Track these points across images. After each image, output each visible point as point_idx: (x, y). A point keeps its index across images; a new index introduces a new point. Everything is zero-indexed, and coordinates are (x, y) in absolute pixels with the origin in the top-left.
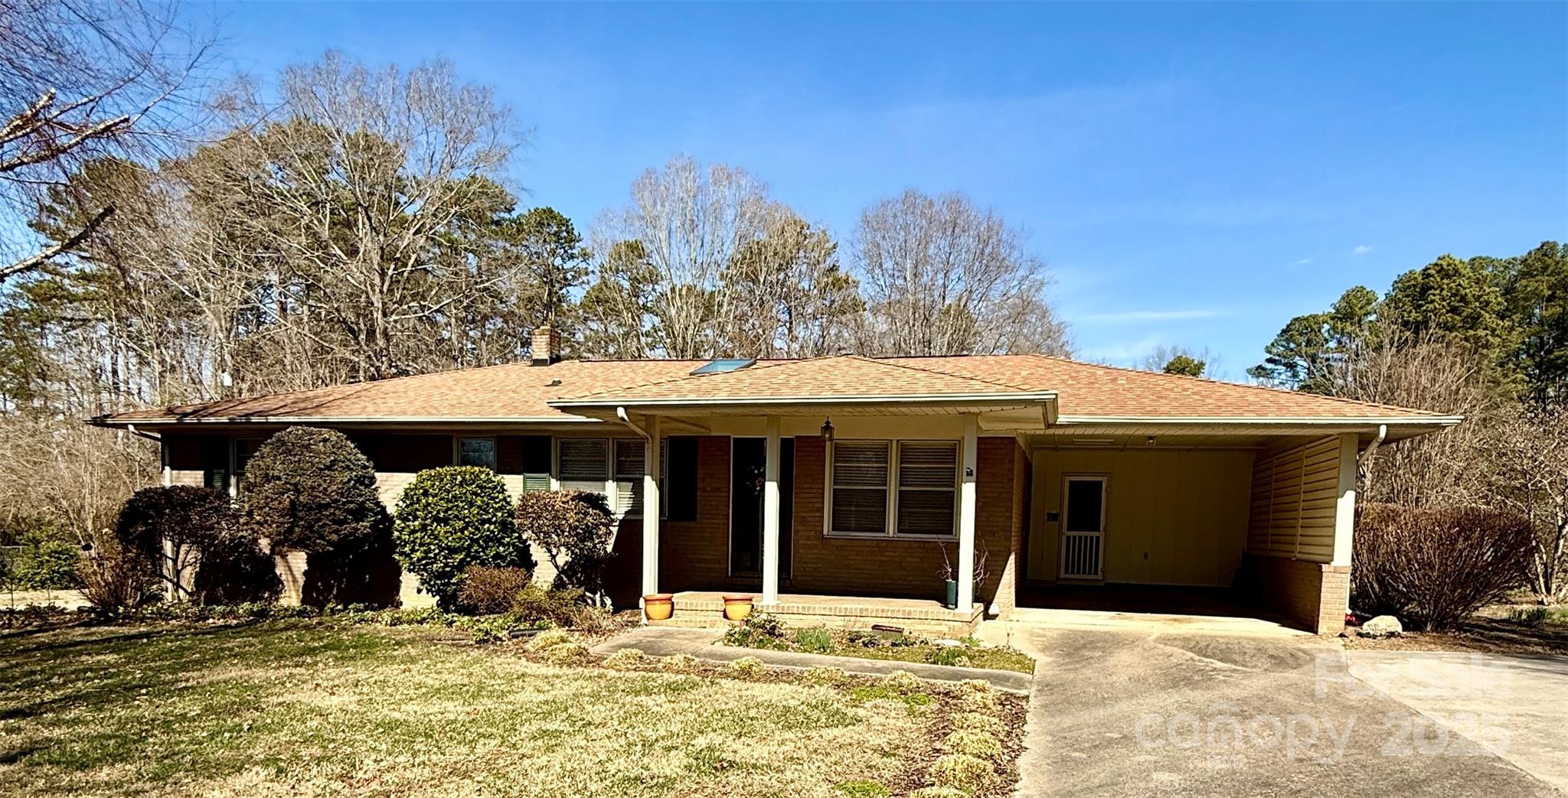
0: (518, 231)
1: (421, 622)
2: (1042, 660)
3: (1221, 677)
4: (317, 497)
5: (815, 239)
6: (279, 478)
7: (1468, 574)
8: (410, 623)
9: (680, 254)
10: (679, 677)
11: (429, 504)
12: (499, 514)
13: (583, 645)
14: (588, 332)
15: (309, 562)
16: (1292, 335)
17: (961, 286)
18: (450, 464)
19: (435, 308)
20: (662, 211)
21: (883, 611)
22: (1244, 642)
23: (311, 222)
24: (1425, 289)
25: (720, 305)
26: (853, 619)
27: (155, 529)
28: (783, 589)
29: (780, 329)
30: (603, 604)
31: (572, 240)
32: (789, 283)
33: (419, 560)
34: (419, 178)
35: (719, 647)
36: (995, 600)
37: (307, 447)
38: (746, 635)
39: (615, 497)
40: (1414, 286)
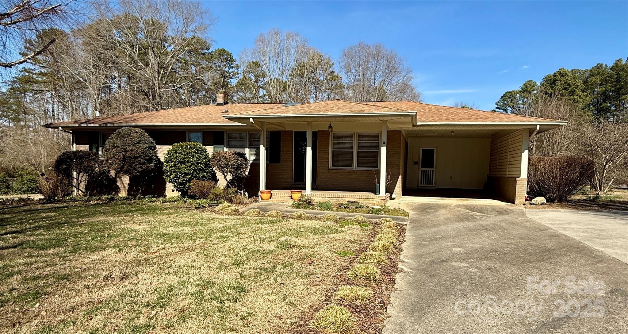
0: (211, 57)
1: (174, 202)
2: (411, 213)
3: (479, 218)
4: (133, 154)
5: (326, 61)
6: (119, 147)
7: (570, 181)
8: (170, 202)
9: (274, 66)
10: (274, 218)
11: (177, 156)
12: (204, 160)
13: (237, 208)
14: (238, 96)
15: (130, 180)
16: (505, 99)
17: (381, 79)
18: (185, 142)
19: (179, 86)
20: (267, 50)
21: (352, 196)
22: (487, 207)
23: (131, 52)
24: (555, 81)
25: (289, 86)
26: (340, 199)
27: (70, 167)
28: (313, 189)
29: (312, 95)
30: (244, 194)
31: (232, 61)
32: (315, 77)
33: (173, 178)
34: (173, 36)
35: (289, 209)
36: (394, 192)
37: (130, 135)
38: (300, 204)
39: (249, 154)
40: (551, 80)
